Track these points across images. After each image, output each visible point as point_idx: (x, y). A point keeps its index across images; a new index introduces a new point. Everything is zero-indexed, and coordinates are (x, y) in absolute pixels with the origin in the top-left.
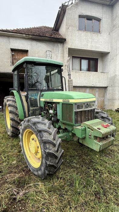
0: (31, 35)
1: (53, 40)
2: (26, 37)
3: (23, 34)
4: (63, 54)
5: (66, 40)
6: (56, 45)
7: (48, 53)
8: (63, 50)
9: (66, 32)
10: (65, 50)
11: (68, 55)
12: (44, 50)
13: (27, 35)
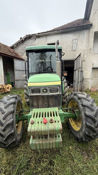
0: (61, 30)
1: (79, 29)
2: (57, 33)
3: (55, 31)
4: (88, 39)
5: (93, 25)
6: (82, 32)
7: (74, 41)
8: (89, 35)
9: (93, 17)
10: (91, 35)
11: (93, 39)
12: (71, 39)
13: (58, 31)
